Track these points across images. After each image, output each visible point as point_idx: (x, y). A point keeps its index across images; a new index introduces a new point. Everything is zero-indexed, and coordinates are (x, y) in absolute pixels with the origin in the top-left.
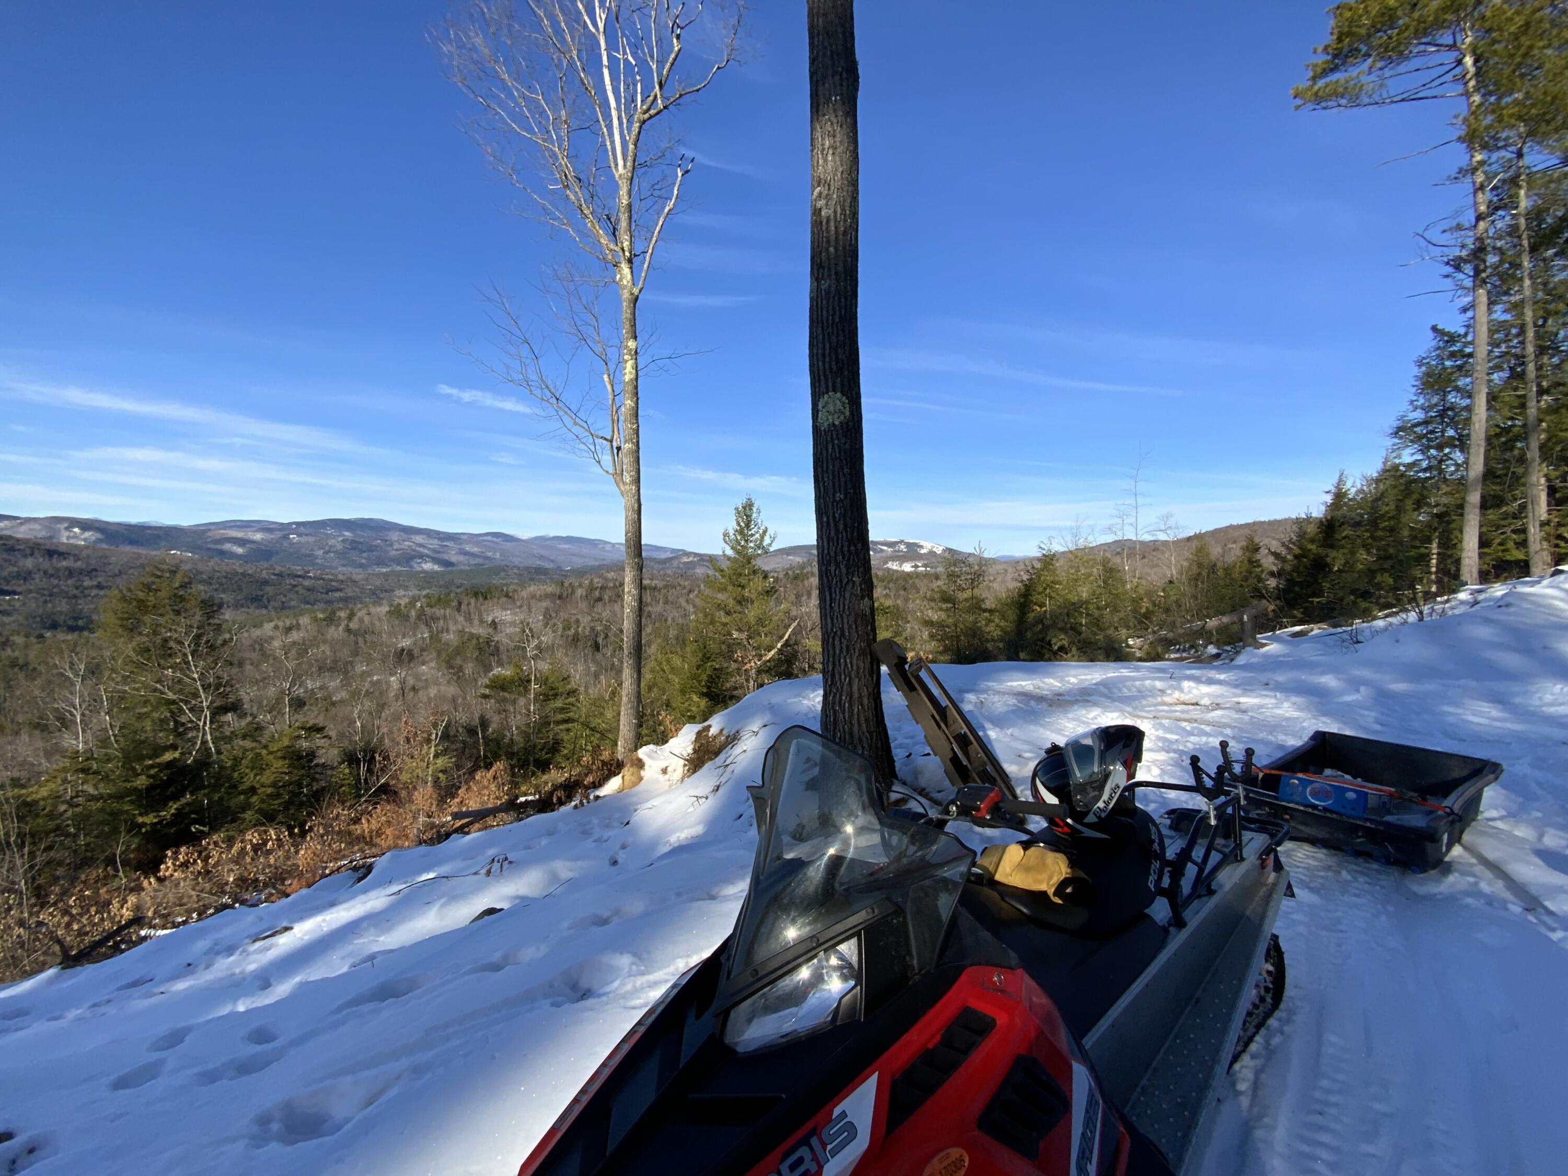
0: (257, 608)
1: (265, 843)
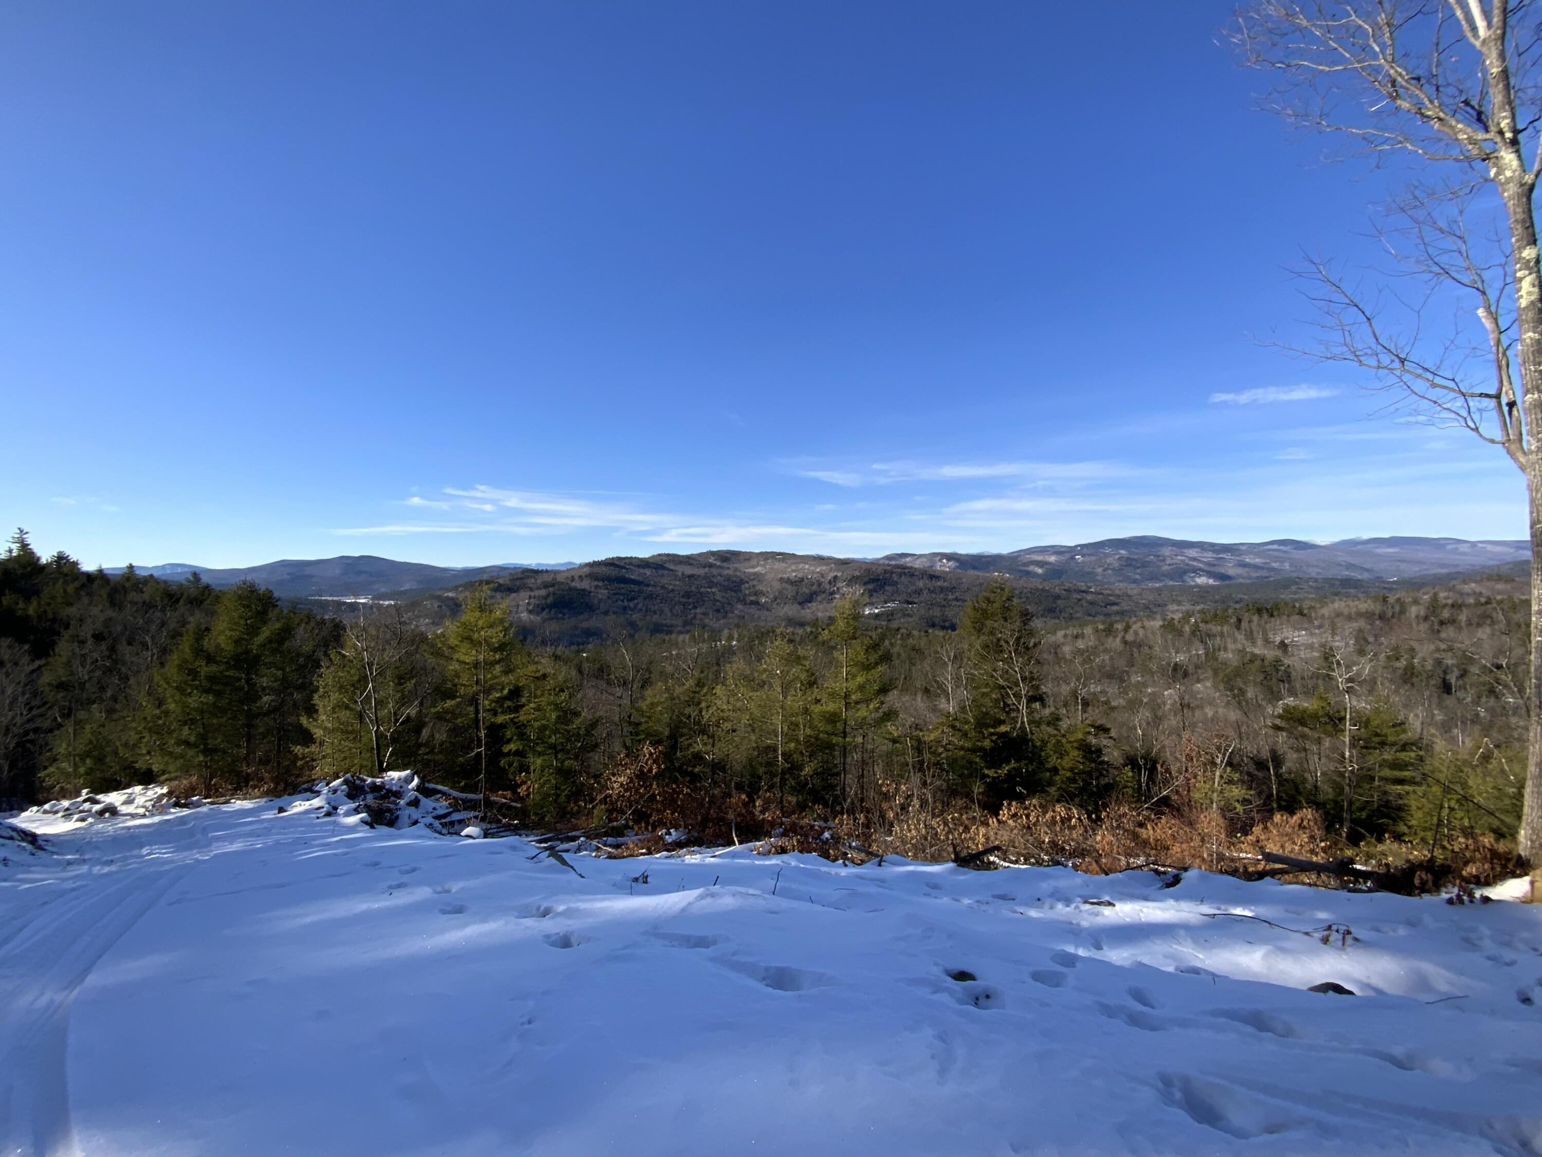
0: (1052, 618)
1: (1070, 819)
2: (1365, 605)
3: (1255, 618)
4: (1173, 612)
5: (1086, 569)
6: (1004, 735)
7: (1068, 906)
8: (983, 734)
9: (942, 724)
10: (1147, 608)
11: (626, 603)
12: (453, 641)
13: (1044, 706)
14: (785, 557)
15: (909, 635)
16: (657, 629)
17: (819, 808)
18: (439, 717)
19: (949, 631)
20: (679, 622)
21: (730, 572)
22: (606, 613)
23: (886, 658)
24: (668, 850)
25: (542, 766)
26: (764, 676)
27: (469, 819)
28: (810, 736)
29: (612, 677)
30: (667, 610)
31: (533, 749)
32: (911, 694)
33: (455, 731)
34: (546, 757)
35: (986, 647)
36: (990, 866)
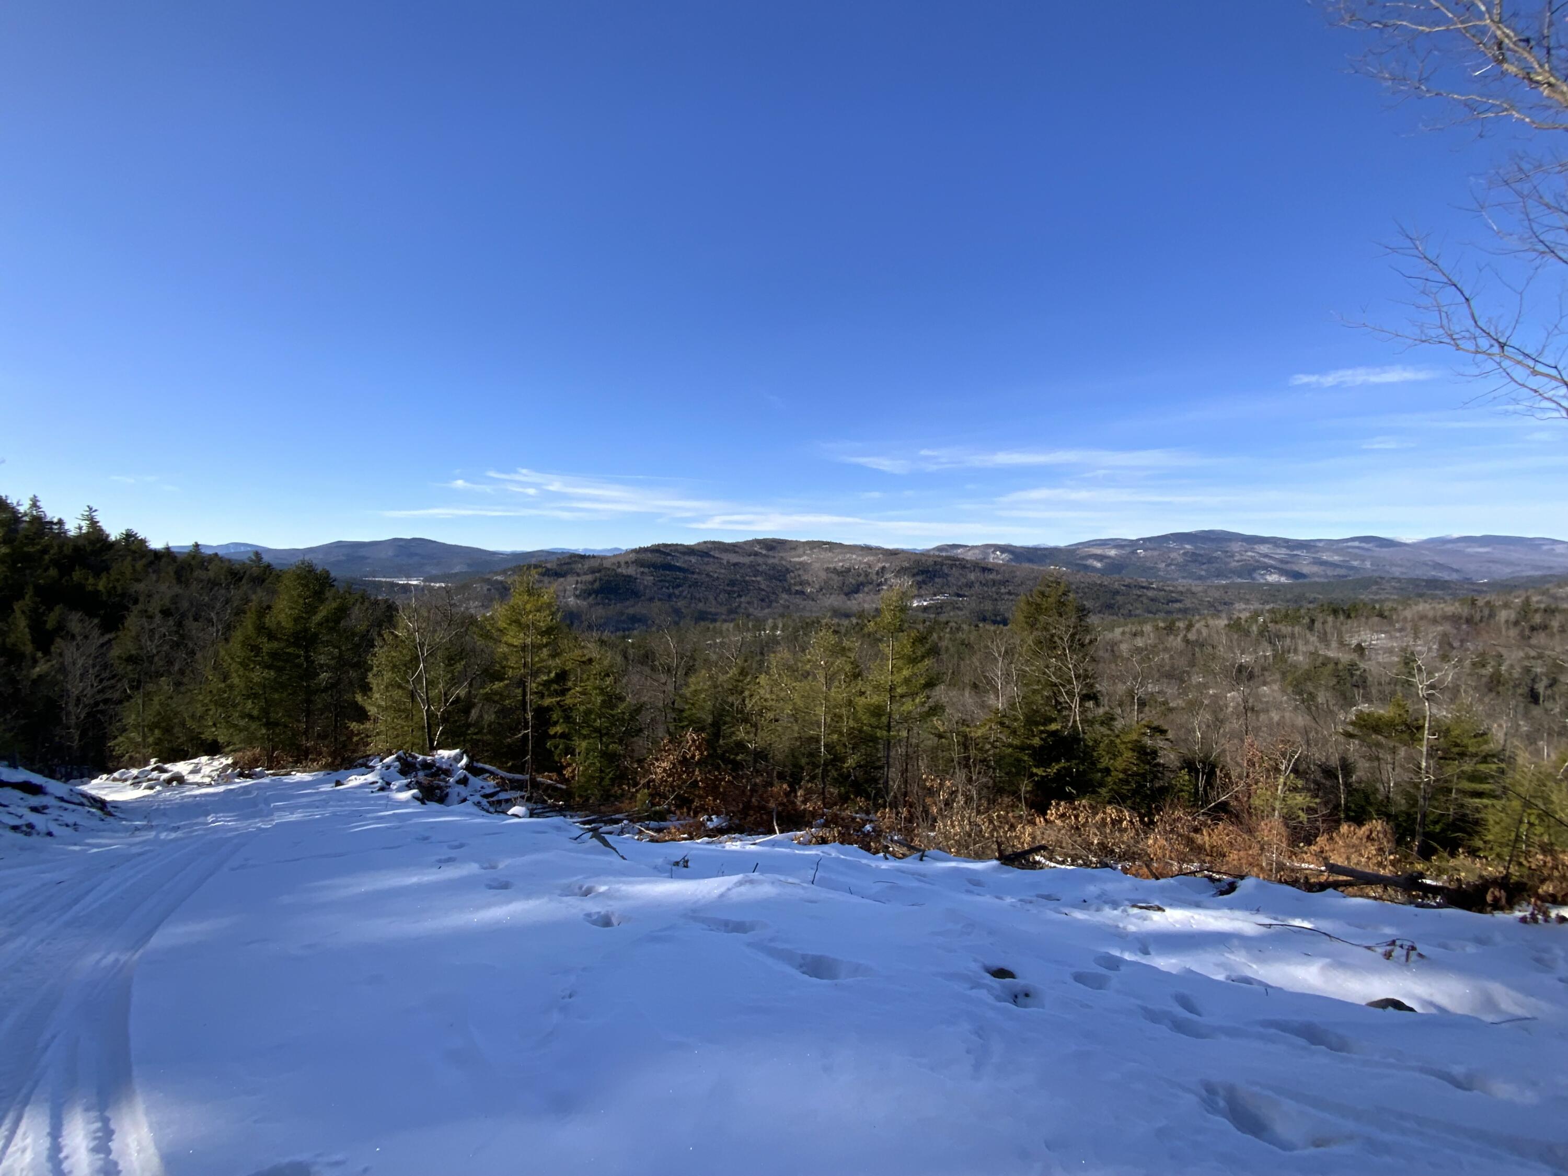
0: (1110, 614)
1: (1121, 821)
2: (1452, 608)
3: (1330, 619)
4: (1240, 611)
5: (1148, 564)
6: (1054, 733)
7: (1115, 909)
8: (1033, 731)
9: (990, 720)
10: (1213, 606)
11: (671, 590)
12: (502, 624)
13: (1098, 705)
14: (831, 546)
15: (959, 629)
16: (702, 617)
17: (861, 802)
18: (488, 698)
19: (1001, 626)
20: (723, 609)
21: (776, 561)
22: (651, 599)
23: (934, 651)
24: (709, 836)
25: (587, 749)
26: (808, 666)
27: (515, 799)
28: (853, 728)
29: (657, 663)
30: (711, 598)
31: (578, 732)
32: (959, 689)
33: (503, 712)
34: (591, 741)
35: (1039, 642)
36: (1035, 865)
